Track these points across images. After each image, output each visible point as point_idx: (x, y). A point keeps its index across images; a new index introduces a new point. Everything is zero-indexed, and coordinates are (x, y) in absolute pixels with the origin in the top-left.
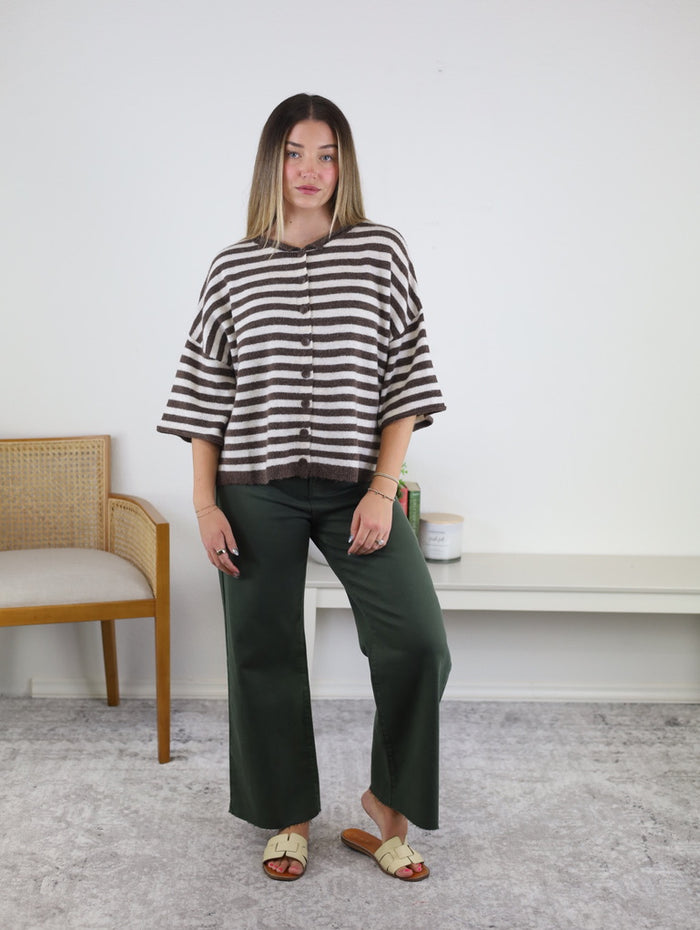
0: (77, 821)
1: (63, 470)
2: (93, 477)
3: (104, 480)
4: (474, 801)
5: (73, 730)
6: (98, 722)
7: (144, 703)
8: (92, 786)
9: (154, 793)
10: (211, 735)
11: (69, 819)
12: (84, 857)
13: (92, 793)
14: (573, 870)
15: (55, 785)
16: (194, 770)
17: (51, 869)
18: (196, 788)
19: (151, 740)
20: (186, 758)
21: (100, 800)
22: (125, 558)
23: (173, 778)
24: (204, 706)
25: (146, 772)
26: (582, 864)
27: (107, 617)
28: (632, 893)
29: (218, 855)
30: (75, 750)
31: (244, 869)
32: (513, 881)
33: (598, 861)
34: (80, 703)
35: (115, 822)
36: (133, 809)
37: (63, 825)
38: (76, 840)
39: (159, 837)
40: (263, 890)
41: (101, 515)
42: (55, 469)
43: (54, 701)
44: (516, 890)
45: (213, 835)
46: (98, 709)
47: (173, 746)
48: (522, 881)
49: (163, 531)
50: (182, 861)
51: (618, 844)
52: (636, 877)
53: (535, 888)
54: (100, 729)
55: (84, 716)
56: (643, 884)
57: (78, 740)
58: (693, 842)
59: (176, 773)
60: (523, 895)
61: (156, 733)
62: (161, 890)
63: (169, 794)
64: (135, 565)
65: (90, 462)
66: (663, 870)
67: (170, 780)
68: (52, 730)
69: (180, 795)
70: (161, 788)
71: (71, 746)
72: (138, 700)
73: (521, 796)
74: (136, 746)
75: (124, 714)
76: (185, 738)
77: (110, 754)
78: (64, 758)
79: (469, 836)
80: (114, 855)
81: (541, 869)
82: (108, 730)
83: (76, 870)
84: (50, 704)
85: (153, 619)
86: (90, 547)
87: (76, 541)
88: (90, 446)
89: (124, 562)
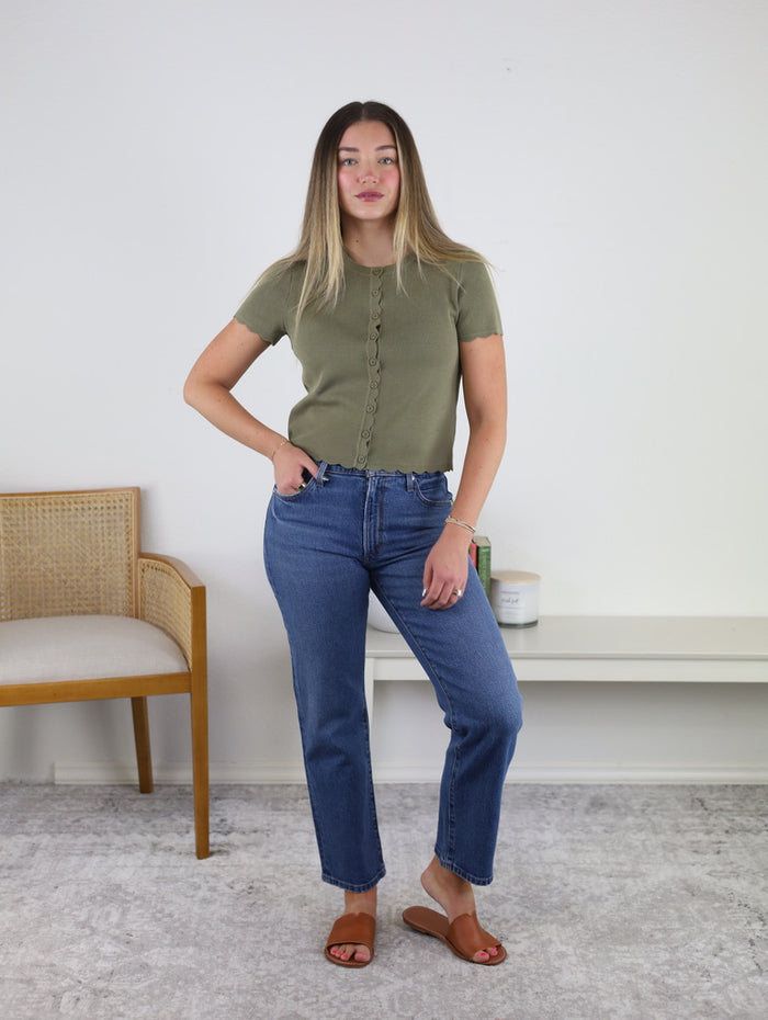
0: (102, 926)
1: (87, 527)
2: (121, 534)
3: (133, 538)
4: (555, 899)
5: (102, 821)
6: (128, 811)
7: (181, 789)
8: (120, 885)
9: (190, 894)
10: (256, 825)
11: (94, 925)
12: (111, 969)
13: (121, 894)
14: (670, 981)
15: (78, 885)
16: (236, 866)
17: (72, 983)
18: (238, 887)
19: (188, 832)
20: (227, 853)
21: (129, 902)
22: (157, 626)
23: (214, 876)
24: (248, 792)
25: (182, 870)
26: (680, 974)
27: (138, 695)
28: (739, 1007)
29: (263, 965)
30: (102, 844)
31: (292, 981)
32: (602, 994)
33: (699, 970)
34: (109, 790)
35: (146, 927)
36: (166, 912)
37: (88, 931)
38: (102, 949)
39: (196, 945)
40: (315, 1007)
41: (130, 578)
42: (78, 526)
43: (79, 788)
44: (606, 1005)
45: (258, 942)
46: (129, 796)
47: (212, 838)
48: (612, 994)
49: (199, 595)
50: (222, 972)
51: (722, 949)
52: (743, 988)
53: (626, 1001)
54: (131, 820)
55: (113, 805)
56: (751, 996)
57: (105, 833)
59: (216, 871)
60: (612, 1010)
61: (193, 824)
62: (197, 1006)
63: (208, 894)
64: (168, 634)
65: (118, 518)
67: (209, 879)
68: (78, 821)
69: (219, 895)
70: (199, 887)
71: (99, 840)
72: (175, 786)
73: (609, 894)
74: (172, 839)
75: (157, 802)
76: (227, 829)
77: (142, 848)
78: (90, 853)
80: (144, 967)
81: (634, 980)
82: (140, 821)
83: (101, 985)
84: (76, 792)
85: (189, 694)
86: (118, 614)
87: (103, 608)
88: (116, 499)
89: (156, 630)
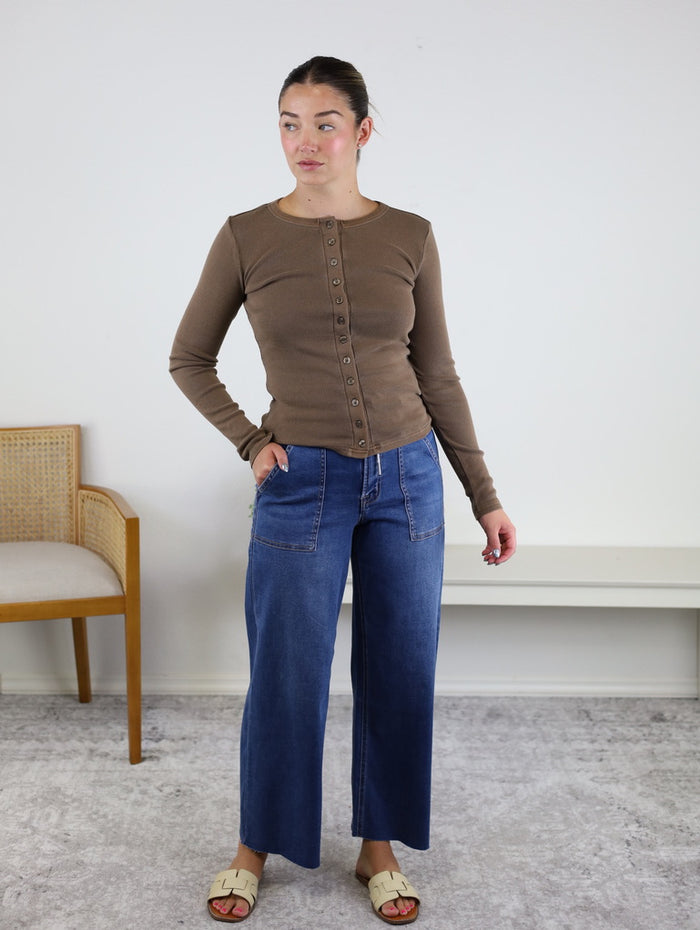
0: (43, 826)
1: (30, 461)
2: (63, 468)
3: (74, 471)
4: (453, 803)
5: (45, 729)
6: (68, 719)
7: (117, 699)
8: (60, 789)
9: (123, 797)
10: (184, 733)
11: (35, 825)
12: (49, 866)
13: (60, 797)
14: (553, 878)
15: (22, 787)
16: (166, 771)
17: (14, 878)
18: (167, 790)
19: (122, 739)
20: (158, 758)
21: (67, 804)
22: (95, 552)
23: (145, 780)
24: (178, 702)
25: (117, 774)
26: (563, 871)
27: (77, 615)
28: (615, 902)
29: (187, 862)
30: (44, 750)
32: (493, 890)
33: (580, 868)
34: (51, 700)
35: (82, 828)
36: (101, 813)
38: (42, 847)
39: (128, 844)
42: (23, 460)
43: (24, 698)
44: (495, 900)
45: (184, 841)
46: (70, 706)
47: (144, 745)
48: (501, 890)
49: (133, 526)
50: (151, 869)
51: (601, 849)
52: (619, 884)
53: (514, 897)
54: (71, 728)
55: (55, 714)
56: (626, 892)
57: (47, 739)
58: (678, 847)
59: (147, 775)
60: (501, 905)
61: (127, 731)
62: (127, 900)
63: (139, 797)
64: (105, 560)
65: (59, 452)
66: (647, 877)
67: (141, 782)
68: (21, 728)
69: (150, 797)
70: (131, 791)
71: (40, 746)
72: (112, 696)
73: (501, 797)
74: (108, 746)
75: (95, 711)
76: (158, 736)
77: (80, 754)
78: (33, 759)
79: (447, 841)
80: (80, 863)
81: (521, 877)
82: (78, 729)
83: (40, 880)
84: (20, 701)
85: (123, 616)
86: (60, 541)
87: (46, 535)
88: (59, 436)
89: (94, 555)
